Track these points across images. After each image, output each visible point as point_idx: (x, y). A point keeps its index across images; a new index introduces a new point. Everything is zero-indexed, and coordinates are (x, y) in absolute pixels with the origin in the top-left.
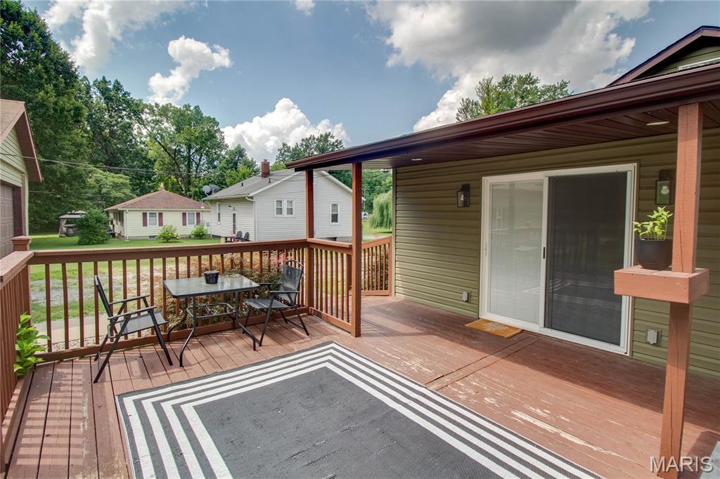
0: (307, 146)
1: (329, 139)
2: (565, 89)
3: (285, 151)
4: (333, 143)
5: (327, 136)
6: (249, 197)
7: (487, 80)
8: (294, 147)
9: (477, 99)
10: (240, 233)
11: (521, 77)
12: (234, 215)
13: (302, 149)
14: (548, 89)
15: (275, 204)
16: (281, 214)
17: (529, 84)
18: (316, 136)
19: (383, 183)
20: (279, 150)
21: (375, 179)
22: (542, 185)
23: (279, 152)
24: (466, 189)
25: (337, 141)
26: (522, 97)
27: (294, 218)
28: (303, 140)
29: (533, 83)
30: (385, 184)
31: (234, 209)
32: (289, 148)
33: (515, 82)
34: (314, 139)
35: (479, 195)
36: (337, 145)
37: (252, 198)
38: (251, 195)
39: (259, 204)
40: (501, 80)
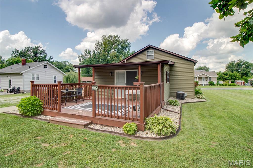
0: (27, 51)
1: (39, 49)
2: (127, 42)
3: (16, 52)
4: (41, 50)
5: (38, 47)
6: (21, 73)
7: (105, 36)
8: (21, 51)
9: (101, 41)
10: (14, 87)
11: (115, 36)
12: (10, 80)
13: (25, 52)
14: (123, 41)
15: (32, 76)
16: (34, 79)
17: (117, 38)
18: (33, 47)
19: (64, 68)
20: (13, 51)
21: (60, 66)
22: (125, 72)
23: (13, 52)
24: (111, 73)
25: (43, 50)
26: (115, 42)
27: (39, 81)
28: (26, 48)
29: (118, 38)
30: (65, 69)
31: (10, 78)
32: (18, 51)
33: (113, 37)
34: (31, 48)
35: (114, 74)
36: (43, 52)
37: (22, 73)
38: (22, 72)
39: (25, 76)
40: (109, 36)
